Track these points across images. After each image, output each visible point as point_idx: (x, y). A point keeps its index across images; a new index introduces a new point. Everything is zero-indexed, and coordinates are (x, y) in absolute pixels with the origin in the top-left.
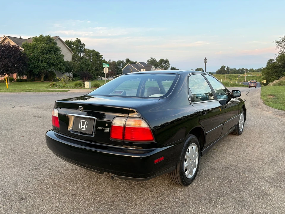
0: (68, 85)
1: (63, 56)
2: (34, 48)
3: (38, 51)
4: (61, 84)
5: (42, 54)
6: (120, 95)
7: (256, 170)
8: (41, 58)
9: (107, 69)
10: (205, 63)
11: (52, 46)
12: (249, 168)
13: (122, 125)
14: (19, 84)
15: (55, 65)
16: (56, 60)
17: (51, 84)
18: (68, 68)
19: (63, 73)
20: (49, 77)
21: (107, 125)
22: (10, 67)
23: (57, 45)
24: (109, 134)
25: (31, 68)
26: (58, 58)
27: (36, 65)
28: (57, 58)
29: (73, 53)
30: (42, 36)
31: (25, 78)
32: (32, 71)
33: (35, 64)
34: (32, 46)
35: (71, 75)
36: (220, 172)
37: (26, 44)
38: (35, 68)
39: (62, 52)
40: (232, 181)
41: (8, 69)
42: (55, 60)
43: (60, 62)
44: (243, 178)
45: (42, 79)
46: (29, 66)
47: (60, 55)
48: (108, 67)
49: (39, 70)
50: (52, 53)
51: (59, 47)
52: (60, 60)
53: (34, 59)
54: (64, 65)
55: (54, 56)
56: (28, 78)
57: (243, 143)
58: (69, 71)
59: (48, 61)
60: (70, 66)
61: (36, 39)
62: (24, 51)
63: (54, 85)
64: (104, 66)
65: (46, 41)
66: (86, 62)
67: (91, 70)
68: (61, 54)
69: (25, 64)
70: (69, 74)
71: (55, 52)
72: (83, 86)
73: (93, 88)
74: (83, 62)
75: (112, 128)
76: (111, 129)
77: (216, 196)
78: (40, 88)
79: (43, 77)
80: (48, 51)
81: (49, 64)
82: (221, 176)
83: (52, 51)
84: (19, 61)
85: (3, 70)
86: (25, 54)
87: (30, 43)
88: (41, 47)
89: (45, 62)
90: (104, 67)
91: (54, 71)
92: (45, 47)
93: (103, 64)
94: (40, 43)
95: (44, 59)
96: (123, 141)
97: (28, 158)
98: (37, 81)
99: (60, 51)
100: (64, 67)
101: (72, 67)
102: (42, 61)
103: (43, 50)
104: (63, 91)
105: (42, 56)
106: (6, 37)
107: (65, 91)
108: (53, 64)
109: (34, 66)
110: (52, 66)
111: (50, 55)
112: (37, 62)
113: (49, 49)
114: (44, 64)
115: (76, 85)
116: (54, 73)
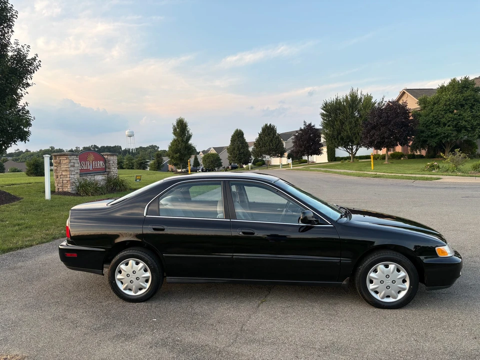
2: (435, 104)
3: (440, 109)
5: (446, 113)
8: (443, 120)
11: (467, 97)
15: (470, 129)
16: (473, 121)
22: (387, 138)
25: (425, 137)
26: (477, 116)
27: (432, 133)
28: (474, 117)
30: (454, 80)
31: (424, 153)
33: (432, 130)
34: (432, 101)
37: (424, 99)
38: (432, 137)
41: (384, 141)
42: (470, 120)
46: (422, 134)
49: (439, 139)
50: (467, 109)
53: (432, 121)
55: (467, 114)
56: (428, 152)
59: (457, 124)
61: (443, 89)
62: (421, 110)
63: (432, 167)
65: (459, 88)
71: (473, 105)
79: (449, 150)
80: (460, 105)
81: (459, 129)
83: (466, 104)
84: (402, 128)
85: (378, 142)
86: (416, 114)
87: (430, 98)
88: (446, 101)
89: (449, 126)
92: (454, 100)
95: (450, 121)
98: (438, 157)
102: (445, 125)
103: (449, 105)
104: (427, 179)
105: (446, 116)
106: (405, 91)
107: (431, 179)
108: (465, 128)
109: (430, 133)
110: (463, 131)
111: (462, 112)
112: (435, 126)
113: (460, 102)
114: (448, 129)
115: (475, 168)
116: (475, 143)
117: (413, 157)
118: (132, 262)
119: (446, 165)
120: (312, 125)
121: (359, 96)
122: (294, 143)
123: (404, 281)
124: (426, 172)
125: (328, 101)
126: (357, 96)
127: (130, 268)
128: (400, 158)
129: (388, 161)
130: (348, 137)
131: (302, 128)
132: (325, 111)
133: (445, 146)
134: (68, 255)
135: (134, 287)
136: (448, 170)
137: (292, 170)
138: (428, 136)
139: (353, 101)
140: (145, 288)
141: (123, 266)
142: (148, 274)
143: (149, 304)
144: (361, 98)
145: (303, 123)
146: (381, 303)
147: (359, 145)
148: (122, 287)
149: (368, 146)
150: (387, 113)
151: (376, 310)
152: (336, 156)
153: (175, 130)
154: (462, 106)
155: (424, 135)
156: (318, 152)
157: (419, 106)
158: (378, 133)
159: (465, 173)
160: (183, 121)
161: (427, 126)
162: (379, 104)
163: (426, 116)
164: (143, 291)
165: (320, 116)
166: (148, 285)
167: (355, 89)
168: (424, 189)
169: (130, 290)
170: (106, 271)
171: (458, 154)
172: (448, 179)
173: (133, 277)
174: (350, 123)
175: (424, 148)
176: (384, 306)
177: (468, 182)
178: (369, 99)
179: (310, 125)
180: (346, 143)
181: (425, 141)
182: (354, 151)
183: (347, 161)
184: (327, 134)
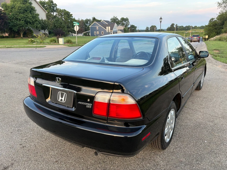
0: (44, 41)
1: (38, 15)
2: (12, 8)
3: (16, 11)
4: (38, 40)
5: (19, 14)
6: (98, 62)
7: (224, 128)
8: (19, 17)
9: (78, 27)
10: (161, 22)
11: (28, 6)
12: (217, 126)
13: (106, 101)
14: (2, 41)
15: (32, 23)
16: (32, 19)
17: (30, 41)
18: (43, 26)
19: (39, 30)
20: (27, 34)
21: (89, 100)
23: (32, 5)
24: (91, 110)
25: (11, 26)
26: (34, 17)
27: (15, 24)
28: (33, 17)
29: (47, 12)
31: (7, 35)
32: (12, 28)
33: (14, 22)
34: (10, 6)
35: (47, 32)
36: (192, 132)
37: (5, 4)
38: (14, 26)
39: (37, 11)
40: (206, 141)
42: (31, 19)
43: (36, 21)
44: (215, 137)
45: (22, 36)
46: (9, 24)
47: (36, 15)
48: (78, 25)
49: (18, 27)
50: (29, 13)
51: (34, 7)
52: (36, 19)
53: (13, 18)
54: (40, 23)
55: (30, 15)
56: (9, 35)
57: (204, 98)
58: (44, 28)
59: (26, 20)
60: (45, 24)
62: (4, 10)
63: (32, 42)
66: (59, 20)
67: (63, 27)
68: (36, 13)
69: (6, 23)
70: (45, 31)
71: (31, 11)
72: (57, 42)
73: (66, 44)
74: (56, 20)
75: (94, 103)
76: (94, 105)
77: (195, 160)
78: (20, 44)
79: (22, 34)
80: (25, 10)
81: (27, 22)
82: (194, 136)
83: (28, 10)
86: (5, 14)
88: (18, 7)
89: (22, 21)
90: (75, 25)
91: (32, 29)
92: (22, 7)
93: (74, 22)
94: (17, 4)
95: (22, 18)
96: (108, 117)
97: (10, 118)
98: (17, 37)
99: (35, 10)
100: (40, 25)
101: (47, 25)
102: (20, 20)
103: (20, 9)
105: (20, 15)
107: (42, 47)
108: (29, 22)
109: (13, 24)
110: (29, 24)
111: (27, 14)
112: (15, 20)
114: (22, 22)
115: (51, 41)
116: (32, 30)
124: (30, 44)
133: (20, 31)
154: (26, 11)
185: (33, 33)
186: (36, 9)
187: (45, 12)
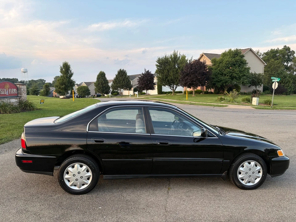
1: (249, 68)
2: (220, 63)
3: (223, 66)
5: (226, 68)
8: (224, 72)
9: (277, 84)
11: (237, 60)
15: (238, 78)
16: (239, 74)
17: (219, 98)
18: (255, 80)
19: (249, 86)
22: (195, 81)
23: (244, 58)
25: (215, 82)
26: (242, 71)
27: (219, 79)
28: (240, 72)
29: (266, 64)
30: (230, 50)
33: (219, 78)
34: (219, 61)
37: (214, 60)
39: (248, 65)
41: (193, 83)
42: (238, 73)
43: (244, 75)
45: (225, 92)
47: (245, 68)
48: (278, 82)
49: (222, 83)
50: (237, 67)
52: (244, 73)
53: (219, 73)
55: (237, 70)
58: (256, 84)
59: (231, 75)
61: (224, 54)
62: (213, 66)
63: (221, 99)
64: (273, 81)
65: (233, 54)
66: (282, 73)
71: (240, 65)
74: (277, 74)
80: (233, 64)
81: (232, 78)
83: (236, 64)
84: (203, 76)
85: (190, 84)
86: (211, 69)
87: (218, 59)
88: (226, 62)
89: (227, 76)
92: (230, 62)
93: (272, 78)
95: (228, 73)
98: (220, 93)
99: (246, 64)
101: (260, 80)
102: (225, 75)
103: (228, 64)
104: (221, 106)
105: (226, 70)
106: (203, 54)
107: (223, 106)
108: (235, 77)
109: (217, 79)
110: (234, 79)
111: (234, 69)
112: (221, 76)
113: (233, 63)
114: (227, 78)
115: (243, 100)
116: (239, 86)
117: (207, 93)
118: (77, 165)
119: (228, 98)
120: (149, 71)
121: (178, 56)
122: (138, 82)
123: (259, 172)
124: (218, 102)
125: (160, 57)
126: (177, 55)
127: (76, 170)
128: (200, 93)
129: (194, 95)
130: (172, 80)
131: (144, 73)
132: (158, 63)
133: (224, 87)
134: (25, 161)
135: (79, 183)
136: (230, 101)
137: (138, 98)
138: (217, 81)
139: (175, 58)
140: (87, 184)
141: (70, 169)
142: (90, 174)
143: (90, 196)
144: (179, 57)
145: (144, 70)
146: (246, 186)
147: (177, 85)
148: (68, 184)
149: (184, 85)
150: (195, 67)
151: (242, 191)
152: (163, 91)
153: (61, 69)
154: (234, 65)
155: (214, 80)
156: (152, 88)
157: (211, 64)
158: (190, 78)
159: (238, 103)
160: (67, 64)
161: (216, 75)
162: (190, 61)
163: (215, 70)
164: (85, 186)
165: (156, 66)
166: (89, 181)
167: (176, 51)
168: (222, 112)
169: (75, 186)
170: (56, 172)
171: (235, 92)
172: (231, 106)
173: (78, 176)
174: (173, 71)
175: (213, 88)
176: (247, 188)
177: (242, 108)
178: (184, 57)
179: (148, 71)
180: (170, 83)
181: (214, 84)
182: (174, 88)
183: (169, 94)
184: (159, 77)
185: (240, 89)
186: (247, 62)
187: (264, 64)
